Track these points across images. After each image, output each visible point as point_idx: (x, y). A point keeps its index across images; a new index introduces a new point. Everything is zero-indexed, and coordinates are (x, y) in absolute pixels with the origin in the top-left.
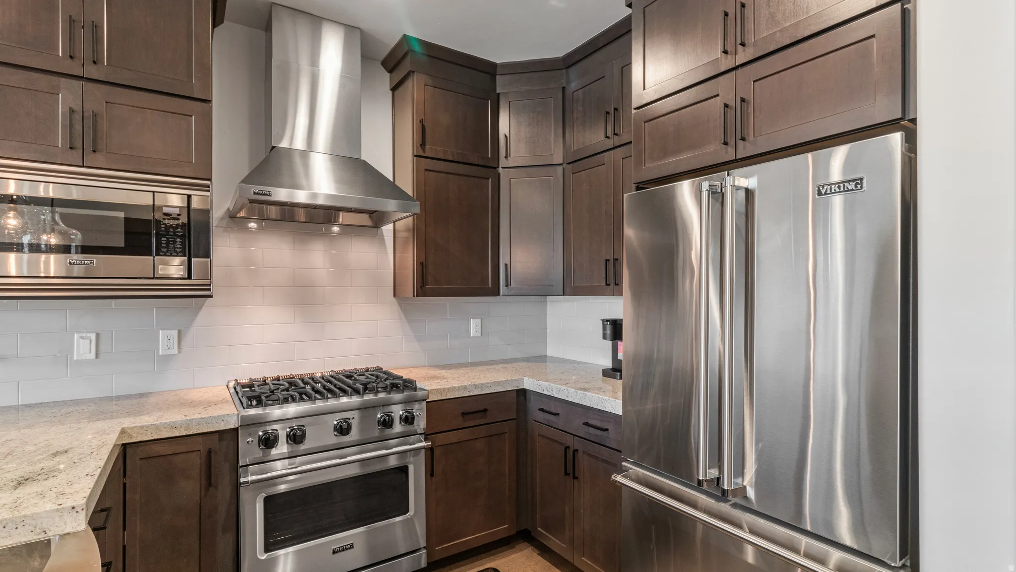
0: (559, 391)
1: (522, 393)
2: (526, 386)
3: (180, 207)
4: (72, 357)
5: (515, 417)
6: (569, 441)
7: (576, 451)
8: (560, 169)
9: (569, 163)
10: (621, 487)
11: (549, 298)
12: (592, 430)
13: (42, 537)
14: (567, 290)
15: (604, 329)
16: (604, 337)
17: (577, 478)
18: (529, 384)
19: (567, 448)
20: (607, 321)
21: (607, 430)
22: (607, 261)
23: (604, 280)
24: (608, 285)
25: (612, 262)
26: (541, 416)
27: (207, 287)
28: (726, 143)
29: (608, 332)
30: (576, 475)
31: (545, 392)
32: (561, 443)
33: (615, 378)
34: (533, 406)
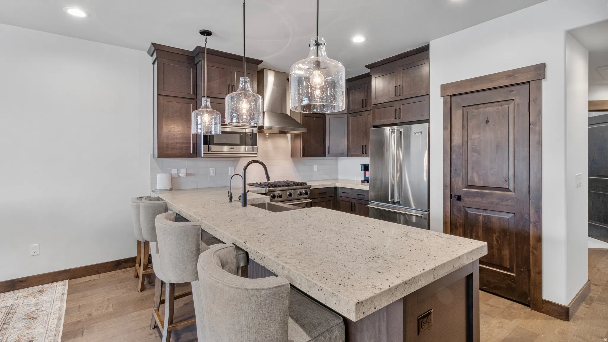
0: (349, 186)
1: (336, 188)
2: (337, 186)
3: (251, 133)
4: (209, 175)
5: (333, 195)
6: (353, 201)
7: (354, 203)
8: (346, 115)
9: (349, 114)
10: (369, 208)
11: (339, 158)
12: (360, 196)
13: (264, 202)
14: (349, 155)
15: (362, 167)
16: (362, 170)
17: (355, 211)
18: (338, 185)
19: (352, 203)
20: (363, 165)
21: (364, 195)
22: (363, 146)
23: (362, 152)
24: (363, 153)
25: (364, 147)
26: (342, 195)
27: (256, 154)
28: (396, 119)
29: (363, 168)
30: (355, 210)
31: (344, 187)
32: (350, 202)
33: (365, 183)
34: (339, 192)
